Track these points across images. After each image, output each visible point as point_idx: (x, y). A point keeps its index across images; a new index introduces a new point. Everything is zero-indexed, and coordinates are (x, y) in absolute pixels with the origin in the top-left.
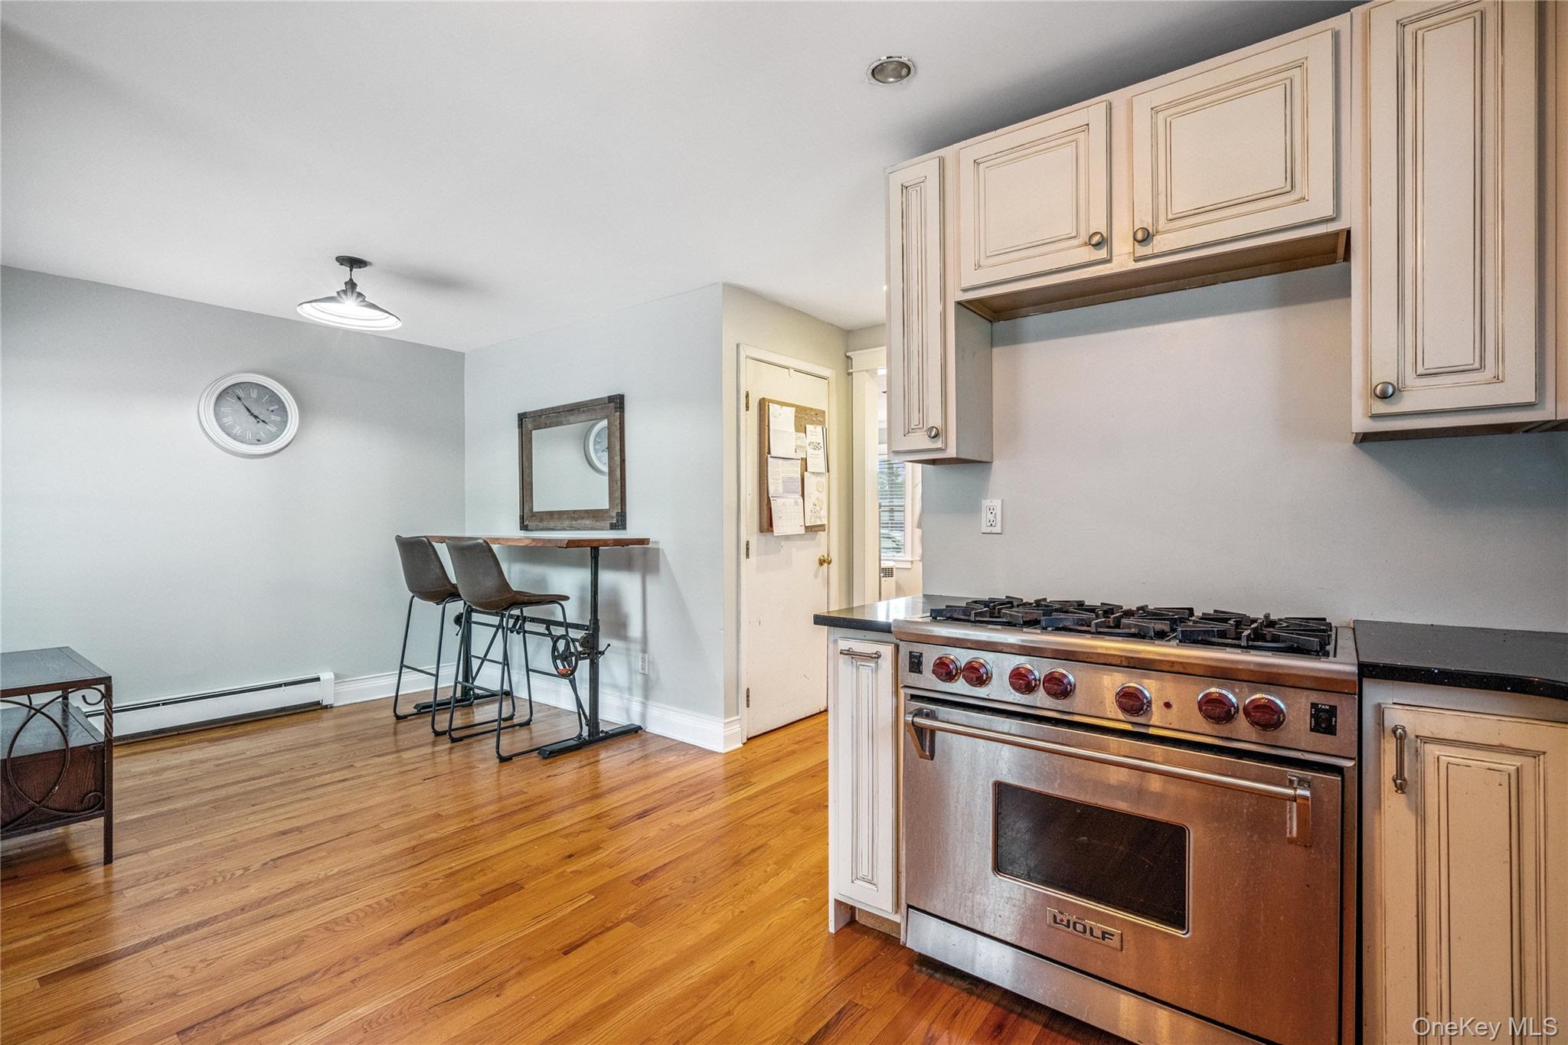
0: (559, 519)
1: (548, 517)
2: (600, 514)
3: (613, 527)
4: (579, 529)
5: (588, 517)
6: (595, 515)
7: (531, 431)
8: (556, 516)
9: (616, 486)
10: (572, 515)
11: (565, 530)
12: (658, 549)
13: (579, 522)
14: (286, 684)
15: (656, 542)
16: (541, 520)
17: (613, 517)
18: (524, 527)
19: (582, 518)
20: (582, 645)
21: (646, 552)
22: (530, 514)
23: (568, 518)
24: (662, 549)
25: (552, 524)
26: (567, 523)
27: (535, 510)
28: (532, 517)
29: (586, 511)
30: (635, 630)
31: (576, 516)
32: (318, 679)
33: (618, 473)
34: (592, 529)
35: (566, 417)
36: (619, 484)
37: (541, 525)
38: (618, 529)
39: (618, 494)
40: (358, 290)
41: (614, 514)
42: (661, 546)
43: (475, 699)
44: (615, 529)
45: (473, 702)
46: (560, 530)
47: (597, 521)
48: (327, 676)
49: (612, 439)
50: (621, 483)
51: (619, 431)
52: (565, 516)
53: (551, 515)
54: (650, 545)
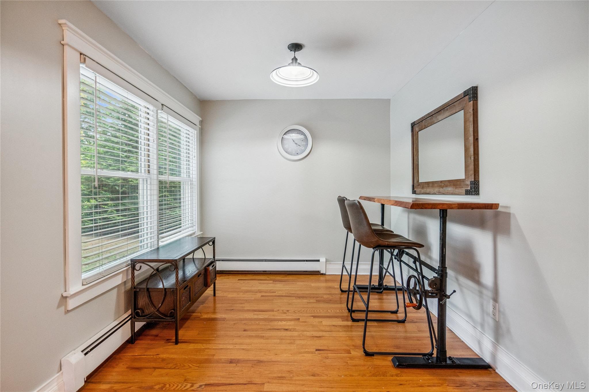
0: (433, 187)
1: (427, 186)
2: (458, 183)
3: (468, 193)
4: (444, 194)
5: (450, 186)
6: (455, 183)
7: (418, 132)
8: (431, 185)
9: (469, 160)
10: (440, 184)
11: (435, 194)
12: (509, 214)
13: (444, 188)
14: (307, 261)
15: (506, 207)
16: (423, 188)
17: (468, 185)
18: (414, 192)
19: (447, 186)
20: (430, 285)
21: (497, 215)
22: (417, 184)
23: (437, 186)
24: (514, 215)
25: (428, 190)
26: (436, 190)
27: (420, 182)
28: (418, 185)
29: (449, 181)
30: (487, 278)
31: (443, 184)
32: (319, 261)
33: (472, 149)
34: (452, 194)
35: (436, 117)
36: (473, 159)
37: (423, 191)
38: (472, 194)
39: (472, 167)
40: (298, 61)
41: (469, 183)
42: (512, 211)
43: (383, 290)
44: (469, 194)
45: (382, 291)
46: (433, 194)
47: (456, 188)
48: (323, 260)
49: (468, 124)
50: (474, 158)
51: (472, 116)
52: (436, 185)
53: (428, 183)
54: (500, 209)
